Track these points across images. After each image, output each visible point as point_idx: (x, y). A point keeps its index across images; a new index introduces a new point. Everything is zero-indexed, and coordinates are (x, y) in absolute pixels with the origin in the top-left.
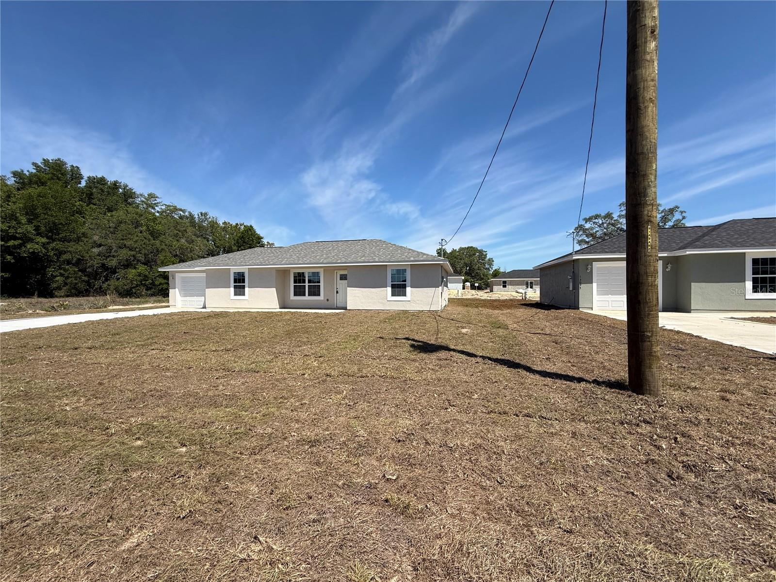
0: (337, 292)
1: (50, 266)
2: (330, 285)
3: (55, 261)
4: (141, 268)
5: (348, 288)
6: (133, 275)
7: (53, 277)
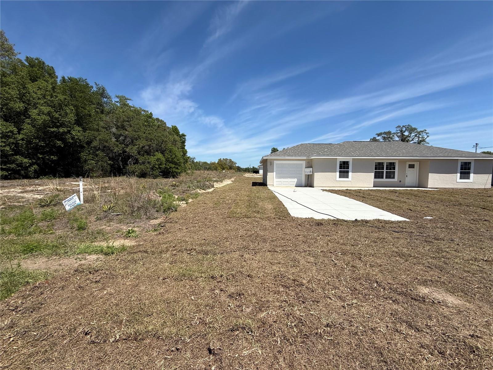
0: (407, 176)
1: (83, 152)
2: (403, 171)
3: (86, 147)
4: (159, 155)
5: (430, 174)
6: (154, 160)
7: (86, 161)
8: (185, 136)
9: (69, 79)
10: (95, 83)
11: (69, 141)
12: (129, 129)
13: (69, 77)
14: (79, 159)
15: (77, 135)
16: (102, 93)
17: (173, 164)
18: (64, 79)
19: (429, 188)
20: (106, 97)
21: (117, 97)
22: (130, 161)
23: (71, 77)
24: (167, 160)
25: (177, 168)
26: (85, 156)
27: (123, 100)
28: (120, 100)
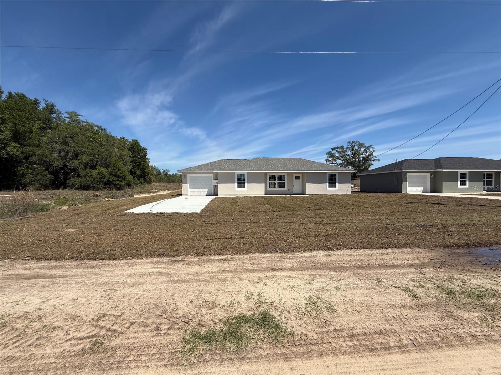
0: (294, 186)
1: (20, 166)
2: (290, 181)
3: (24, 162)
4: (101, 169)
5: (306, 184)
6: (95, 174)
7: (23, 175)
8: (147, 149)
9: (16, 95)
10: (44, 99)
11: (3, 157)
12: (72, 144)
13: (16, 92)
14: (15, 174)
15: (12, 151)
16: (51, 109)
17: (116, 177)
18: (10, 94)
19: (307, 195)
20: (56, 113)
21: (67, 113)
22: (72, 175)
23: (18, 93)
24: (111, 174)
25: (121, 181)
26: (22, 170)
27: (73, 116)
28: (71, 116)
